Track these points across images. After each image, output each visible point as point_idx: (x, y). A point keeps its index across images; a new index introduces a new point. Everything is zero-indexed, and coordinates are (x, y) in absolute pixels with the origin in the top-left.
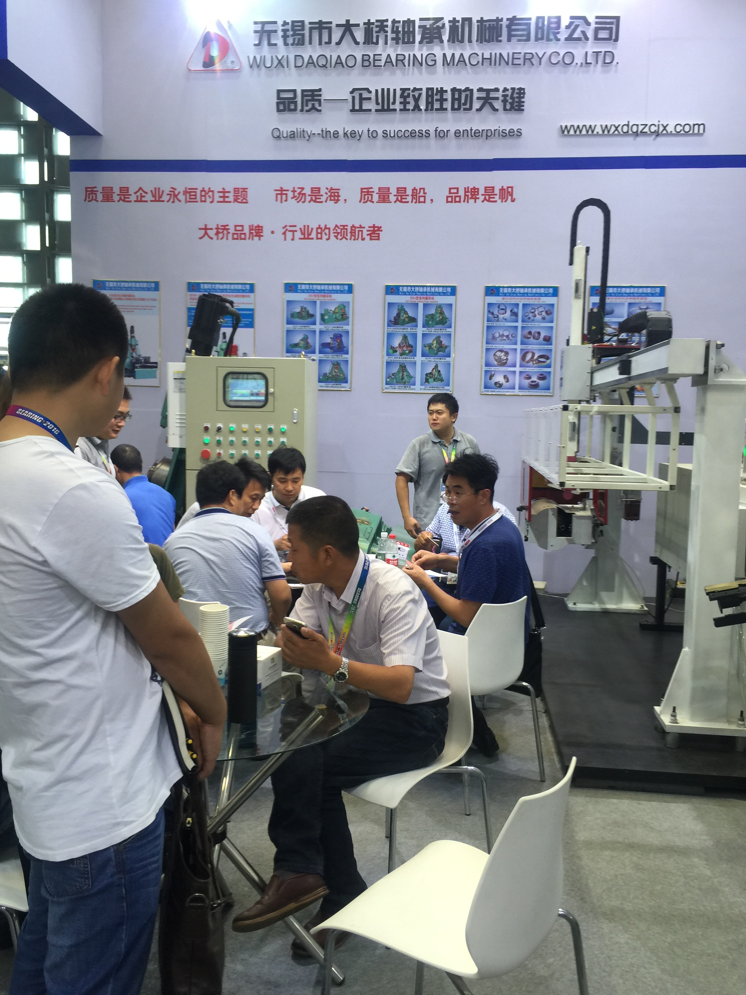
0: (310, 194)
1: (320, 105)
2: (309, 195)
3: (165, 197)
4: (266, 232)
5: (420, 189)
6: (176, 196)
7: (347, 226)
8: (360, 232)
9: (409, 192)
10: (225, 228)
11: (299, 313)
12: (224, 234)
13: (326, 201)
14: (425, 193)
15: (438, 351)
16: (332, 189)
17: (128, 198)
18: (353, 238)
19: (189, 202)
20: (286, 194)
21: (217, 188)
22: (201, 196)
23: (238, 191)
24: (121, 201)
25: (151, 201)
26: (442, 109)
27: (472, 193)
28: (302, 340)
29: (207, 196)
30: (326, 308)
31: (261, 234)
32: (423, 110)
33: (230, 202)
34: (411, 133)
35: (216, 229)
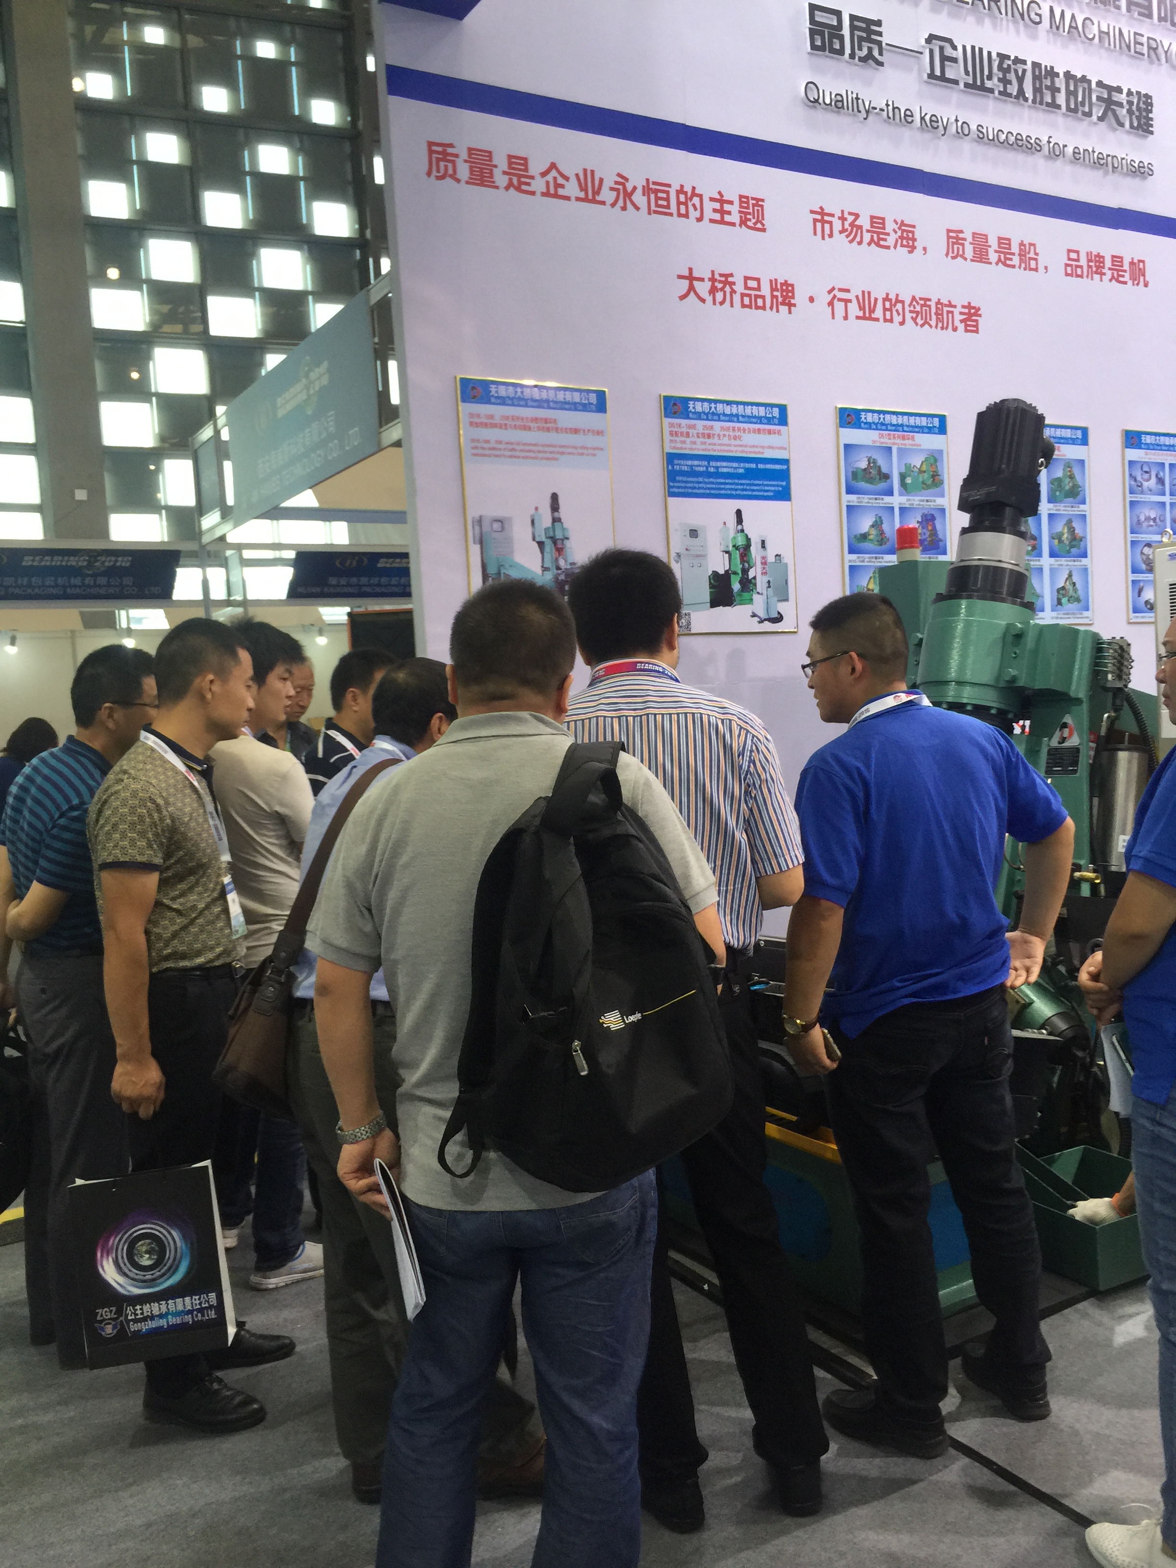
0: (869, 228)
1: (881, 54)
2: (868, 231)
3: (607, 195)
4: (800, 298)
5: (1030, 244)
6: (628, 195)
7: (930, 300)
8: (950, 315)
9: (1015, 249)
10: (727, 279)
11: (865, 470)
12: (725, 292)
13: (895, 247)
14: (1036, 254)
15: (1072, 547)
16: (903, 223)
17: (528, 184)
18: (940, 325)
19: (656, 212)
20: (830, 223)
21: (708, 191)
22: (679, 203)
23: (748, 203)
24: (512, 190)
25: (578, 199)
26: (1054, 105)
27: (1097, 263)
28: (873, 526)
29: (690, 204)
30: (908, 462)
31: (793, 301)
32: (1030, 101)
33: (733, 224)
34: (1016, 139)
35: (710, 279)
